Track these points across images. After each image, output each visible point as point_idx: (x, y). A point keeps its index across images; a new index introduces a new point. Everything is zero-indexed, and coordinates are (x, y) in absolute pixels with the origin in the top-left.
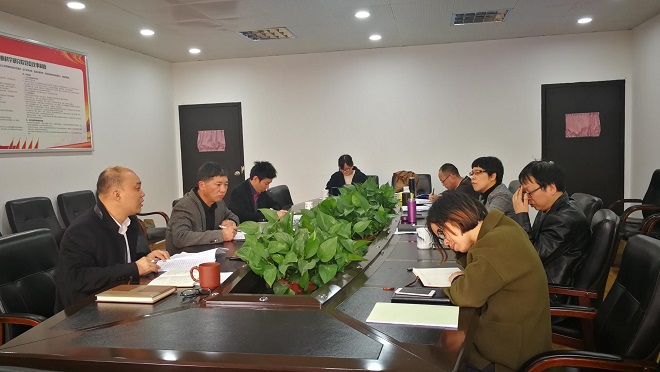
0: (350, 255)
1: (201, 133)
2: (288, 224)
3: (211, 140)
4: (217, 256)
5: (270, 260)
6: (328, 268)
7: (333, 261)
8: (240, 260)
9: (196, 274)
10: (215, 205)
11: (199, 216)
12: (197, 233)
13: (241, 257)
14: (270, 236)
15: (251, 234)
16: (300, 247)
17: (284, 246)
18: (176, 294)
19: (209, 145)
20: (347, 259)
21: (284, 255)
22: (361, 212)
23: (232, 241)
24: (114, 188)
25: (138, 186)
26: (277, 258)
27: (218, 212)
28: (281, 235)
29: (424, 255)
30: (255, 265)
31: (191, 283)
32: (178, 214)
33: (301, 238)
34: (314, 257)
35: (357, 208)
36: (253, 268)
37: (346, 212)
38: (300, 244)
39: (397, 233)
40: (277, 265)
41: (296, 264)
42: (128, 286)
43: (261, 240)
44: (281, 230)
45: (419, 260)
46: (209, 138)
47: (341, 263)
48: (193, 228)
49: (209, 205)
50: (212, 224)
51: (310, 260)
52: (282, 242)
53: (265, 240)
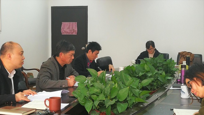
0: (137, 99)
1: (63, 23)
2: (103, 79)
3: (69, 28)
4: (62, 94)
5: (90, 98)
6: (122, 105)
7: (126, 101)
8: (74, 97)
9: (48, 103)
10: (65, 66)
11: (56, 71)
12: (53, 81)
13: (75, 95)
14: (92, 84)
15: (82, 83)
16: (107, 92)
17: (98, 91)
18: (36, 113)
19: (68, 31)
20: (135, 100)
21: (98, 96)
22: (149, 75)
23: (73, 86)
24: (8, 52)
25: (22, 53)
26: (94, 97)
27: (67, 70)
28: (98, 84)
29: (185, 102)
30: (81, 100)
31: (44, 108)
32: (44, 69)
33: (108, 86)
34: (115, 98)
35: (148, 72)
36: (80, 102)
37: (141, 74)
38: (107, 89)
39: (172, 88)
40: (93, 101)
41: (104, 101)
42: (11, 107)
43: (87, 87)
44: (98, 82)
45: (181, 105)
46: (68, 27)
47: (130, 103)
48: (52, 78)
49: (62, 66)
50: (62, 76)
51: (112, 99)
52: (98, 88)
53: (89, 86)
